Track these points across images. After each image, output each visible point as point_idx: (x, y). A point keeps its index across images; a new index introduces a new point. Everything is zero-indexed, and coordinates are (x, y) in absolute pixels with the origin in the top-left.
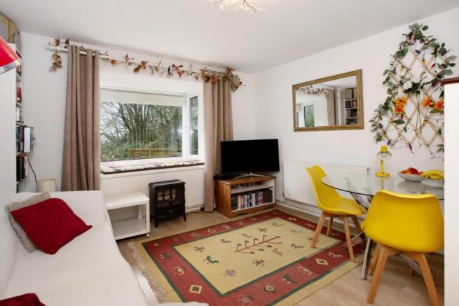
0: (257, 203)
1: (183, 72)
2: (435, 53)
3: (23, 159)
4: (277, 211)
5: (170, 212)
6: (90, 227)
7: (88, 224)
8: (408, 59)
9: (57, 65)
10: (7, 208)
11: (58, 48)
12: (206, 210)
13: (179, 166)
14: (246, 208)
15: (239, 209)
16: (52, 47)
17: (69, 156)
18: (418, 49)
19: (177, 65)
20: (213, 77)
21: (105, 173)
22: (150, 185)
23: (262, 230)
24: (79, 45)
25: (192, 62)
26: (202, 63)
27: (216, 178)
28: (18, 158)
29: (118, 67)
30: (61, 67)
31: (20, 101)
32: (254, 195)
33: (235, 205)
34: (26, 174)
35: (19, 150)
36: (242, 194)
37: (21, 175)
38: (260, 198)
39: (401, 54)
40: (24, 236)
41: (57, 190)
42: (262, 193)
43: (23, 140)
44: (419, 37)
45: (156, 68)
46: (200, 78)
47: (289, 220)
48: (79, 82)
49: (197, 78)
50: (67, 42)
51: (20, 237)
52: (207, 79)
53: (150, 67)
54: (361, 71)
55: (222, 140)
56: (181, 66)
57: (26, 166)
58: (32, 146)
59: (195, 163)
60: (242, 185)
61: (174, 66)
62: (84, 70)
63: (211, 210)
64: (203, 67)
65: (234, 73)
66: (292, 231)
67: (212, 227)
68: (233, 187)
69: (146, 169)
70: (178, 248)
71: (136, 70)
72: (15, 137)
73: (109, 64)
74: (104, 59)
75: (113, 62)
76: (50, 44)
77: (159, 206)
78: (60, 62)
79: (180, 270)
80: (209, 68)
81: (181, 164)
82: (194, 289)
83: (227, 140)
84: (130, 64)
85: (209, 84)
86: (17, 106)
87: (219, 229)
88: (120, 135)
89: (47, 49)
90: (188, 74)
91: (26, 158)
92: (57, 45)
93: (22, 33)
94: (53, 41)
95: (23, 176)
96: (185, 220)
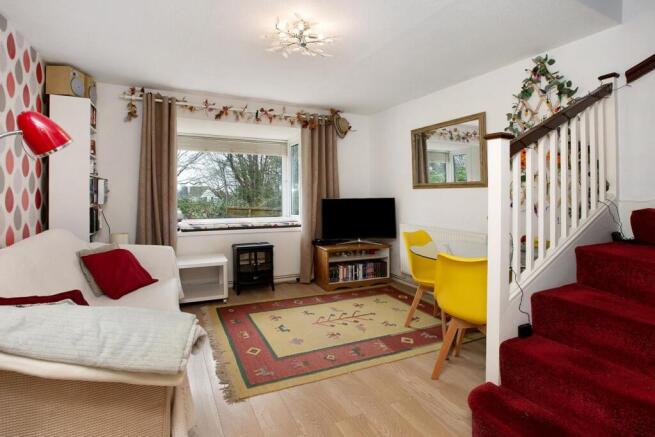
0: (364, 276)
1: (275, 116)
2: (560, 94)
3: (97, 211)
4: (390, 287)
5: (255, 278)
6: (156, 281)
7: (153, 278)
8: (534, 100)
9: (132, 115)
10: (79, 254)
11: (133, 97)
12: (302, 281)
13: (270, 227)
14: (350, 281)
15: (341, 281)
16: (127, 97)
17: (143, 209)
18: (543, 88)
19: (267, 108)
20: (312, 121)
21: (184, 231)
22: (233, 246)
23: (357, 305)
24: (154, 92)
25: (285, 106)
26: (298, 106)
27: (315, 243)
28: (91, 210)
29: (196, 114)
30: (136, 116)
31: (94, 154)
32: (361, 266)
33: (334, 276)
34: (101, 226)
35: (92, 202)
36: (345, 264)
37: (94, 226)
38: (370, 270)
39: (526, 93)
40: (92, 281)
41: (130, 243)
42: (372, 264)
43: (97, 192)
44: (545, 73)
45: (241, 114)
46: (296, 123)
47: (397, 298)
48: (154, 132)
49: (292, 123)
50: (143, 90)
51: (88, 282)
52: (305, 124)
53: (235, 112)
54: (484, 113)
55: (325, 197)
56: (271, 110)
57: (100, 218)
58: (106, 198)
59: (290, 224)
60: (346, 252)
61: (262, 110)
62: (159, 119)
63: (308, 281)
64: (299, 110)
65: (342, 115)
66: (394, 309)
67: (300, 299)
68: (332, 254)
69: (229, 228)
70: (252, 316)
71: (218, 116)
72: (88, 189)
73: (188, 111)
74: (182, 106)
75: (191, 109)
76: (125, 93)
77: (242, 270)
78: (135, 112)
79: (246, 334)
80: (307, 111)
81: (273, 224)
82: (252, 351)
83: (331, 197)
84: (211, 110)
85: (307, 131)
86: (92, 158)
87: (308, 301)
88: (229, 191)
89: (123, 99)
90: (280, 119)
91: (100, 210)
92: (133, 94)
93: (99, 85)
94: (127, 89)
95: (97, 229)
96: (273, 289)
